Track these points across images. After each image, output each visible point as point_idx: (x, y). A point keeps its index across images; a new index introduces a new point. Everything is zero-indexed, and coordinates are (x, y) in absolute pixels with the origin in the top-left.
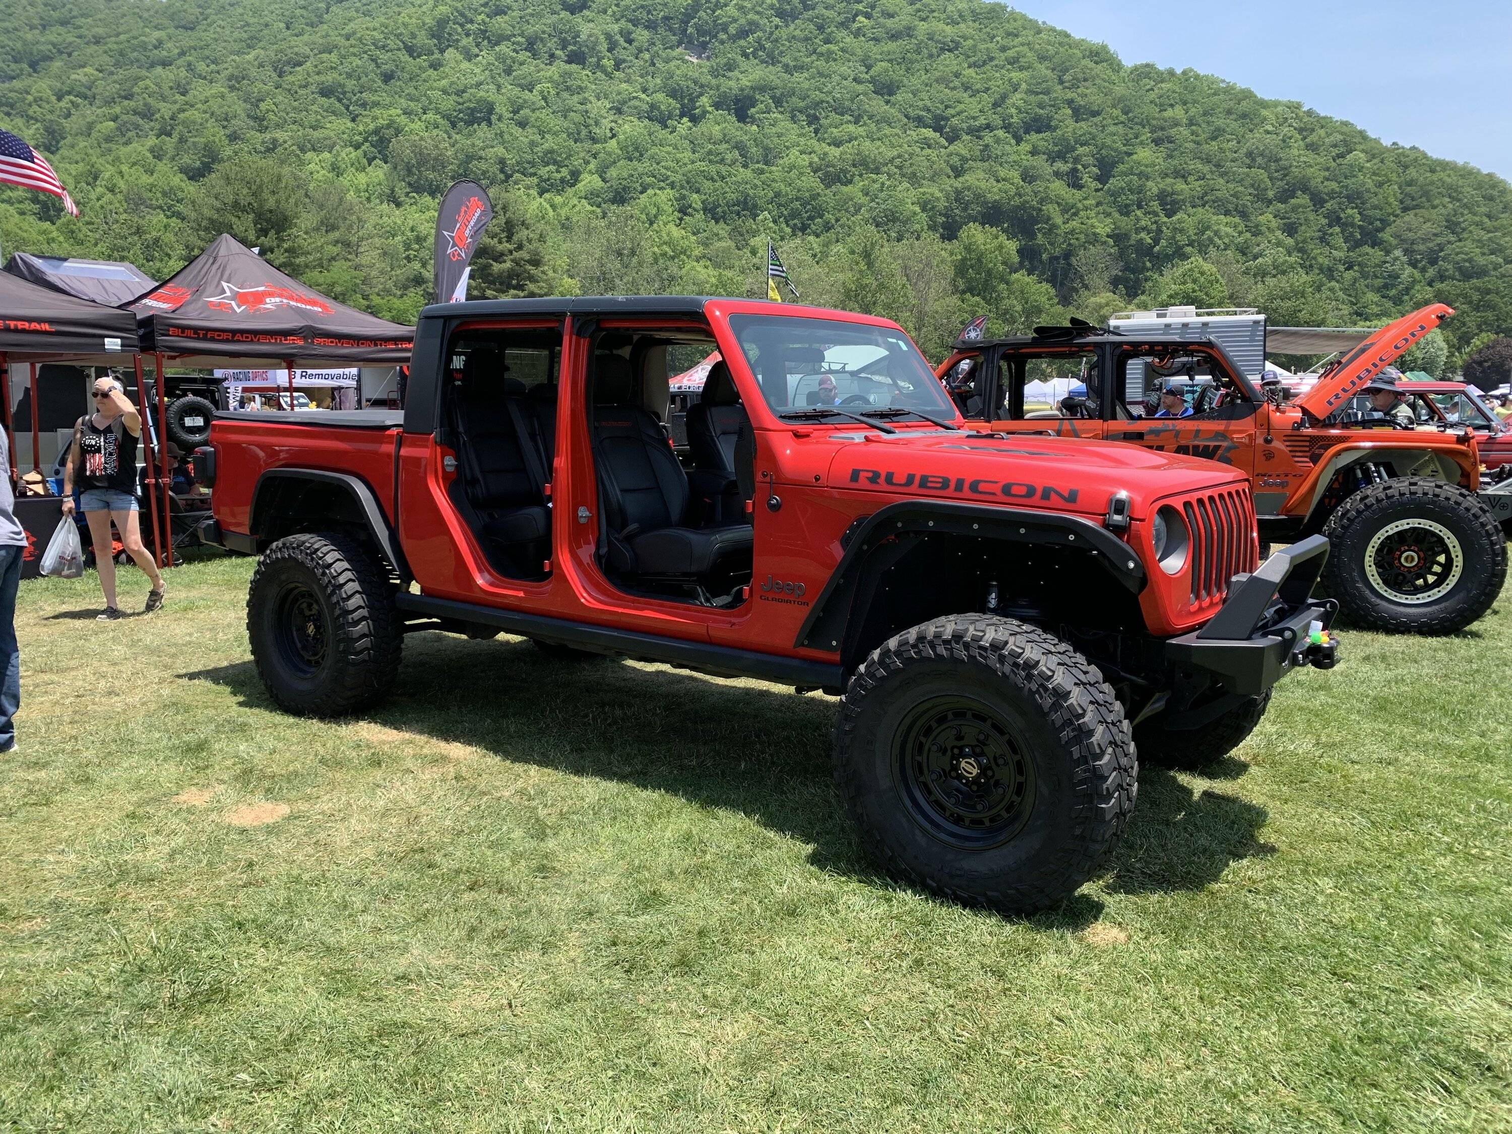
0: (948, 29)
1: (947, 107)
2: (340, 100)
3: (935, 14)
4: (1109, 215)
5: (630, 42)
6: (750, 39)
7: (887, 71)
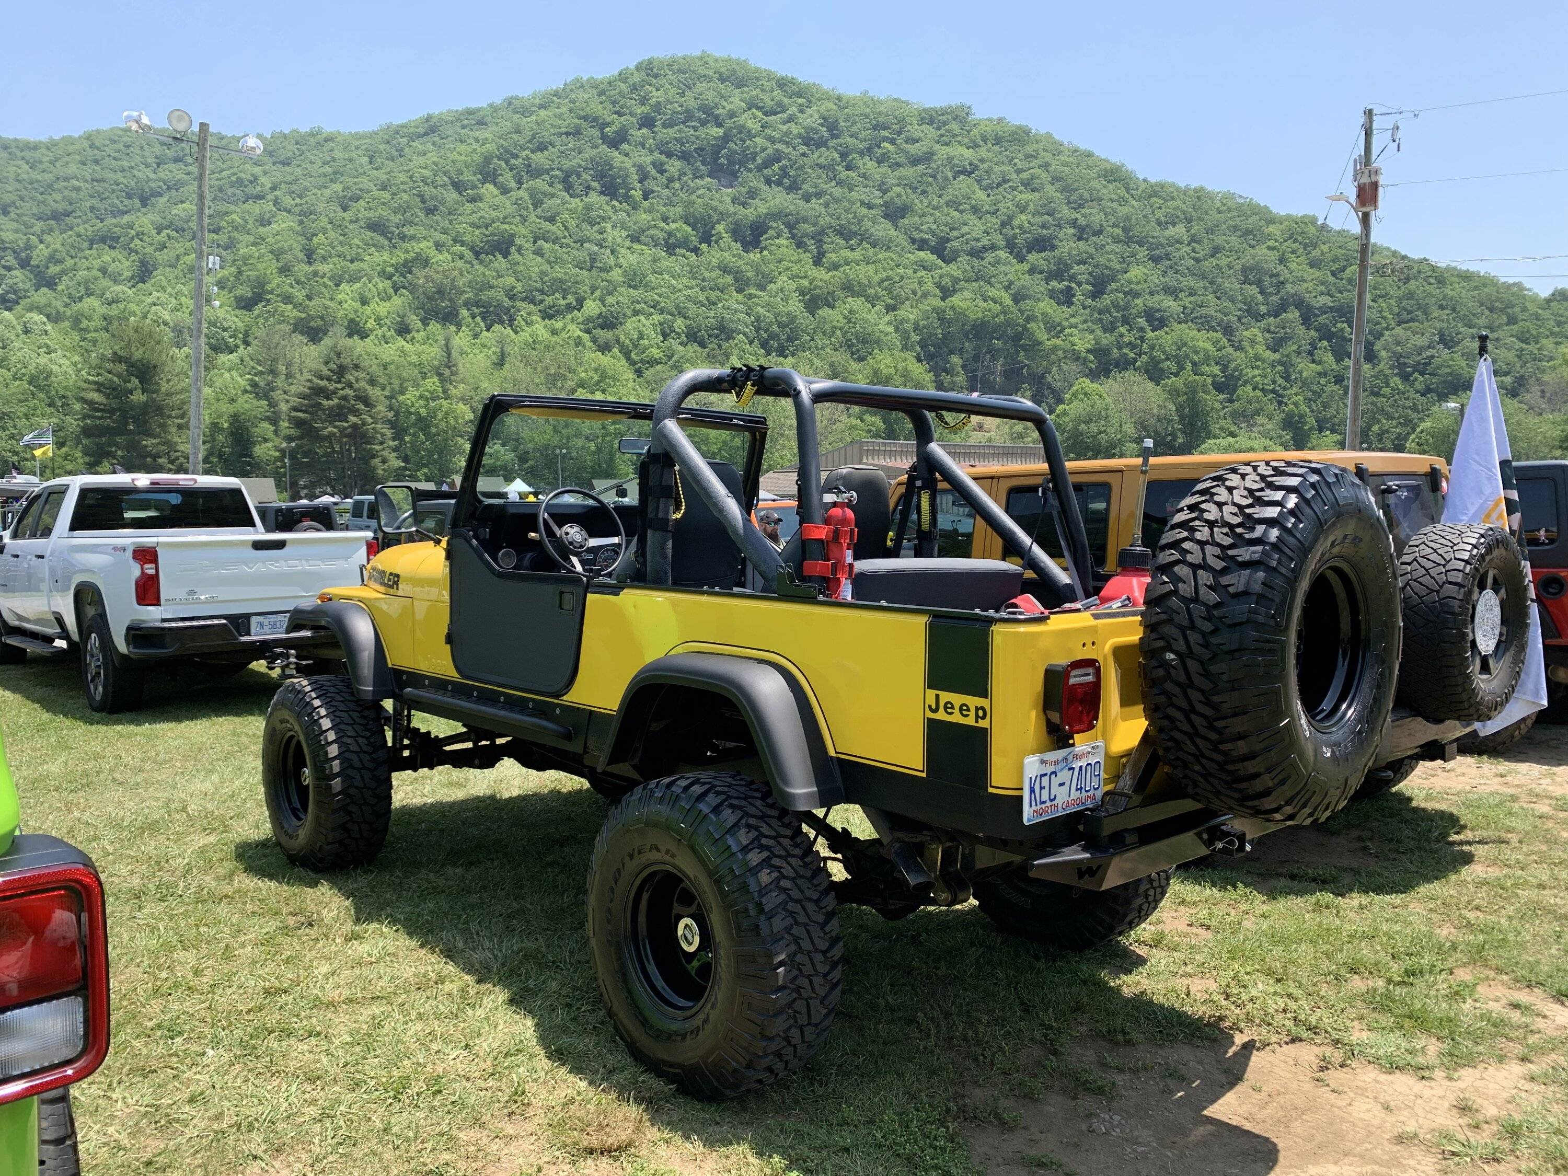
0: (968, 153)
1: (951, 229)
2: (383, 234)
3: (959, 138)
4: (1092, 332)
5: (662, 172)
6: (776, 167)
7: (899, 195)
